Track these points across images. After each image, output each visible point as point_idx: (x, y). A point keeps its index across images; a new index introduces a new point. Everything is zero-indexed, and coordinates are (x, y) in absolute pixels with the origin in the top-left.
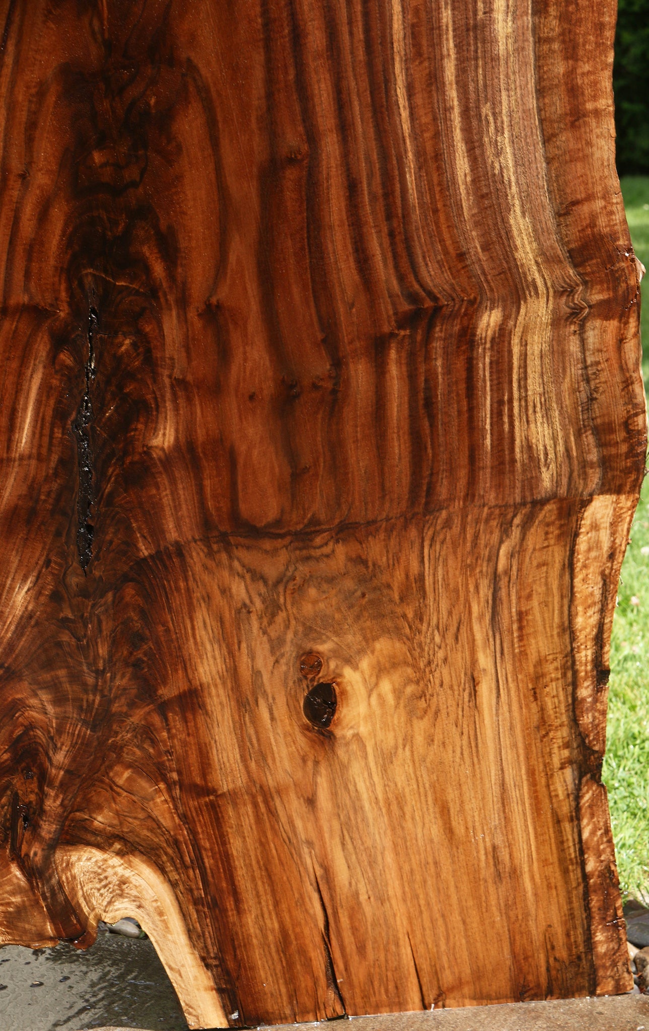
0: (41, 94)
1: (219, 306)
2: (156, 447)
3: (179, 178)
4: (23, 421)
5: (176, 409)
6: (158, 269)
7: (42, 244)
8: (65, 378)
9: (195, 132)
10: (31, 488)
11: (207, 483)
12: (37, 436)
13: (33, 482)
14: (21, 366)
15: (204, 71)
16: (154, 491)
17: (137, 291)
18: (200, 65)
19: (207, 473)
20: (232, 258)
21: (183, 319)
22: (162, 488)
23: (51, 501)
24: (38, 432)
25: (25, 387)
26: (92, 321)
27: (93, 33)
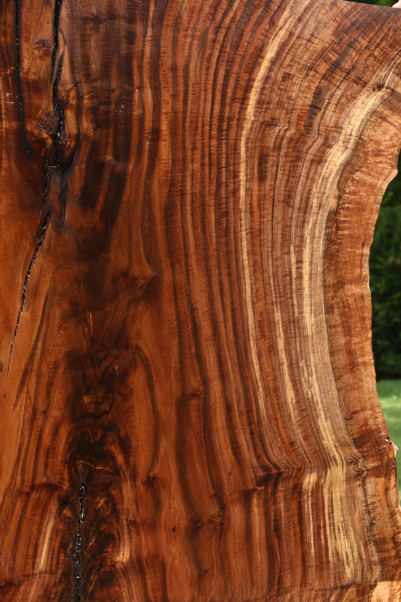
0: (56, 368)
1: (154, 478)
2: (119, 562)
3: (132, 407)
4: (42, 551)
5: (130, 538)
6: (120, 459)
7: (54, 448)
8: (66, 524)
9: (140, 383)
10: (46, 591)
11: (149, 582)
12: (50, 559)
13: (47, 587)
14: (41, 519)
15: (145, 350)
16: (118, 589)
17: (108, 471)
18: (143, 347)
19: (148, 576)
20: (162, 450)
21: (134, 486)
22: (122, 586)
23: (57, 598)
24: (50, 556)
25: (43, 531)
26: (82, 490)
27: (84, 334)
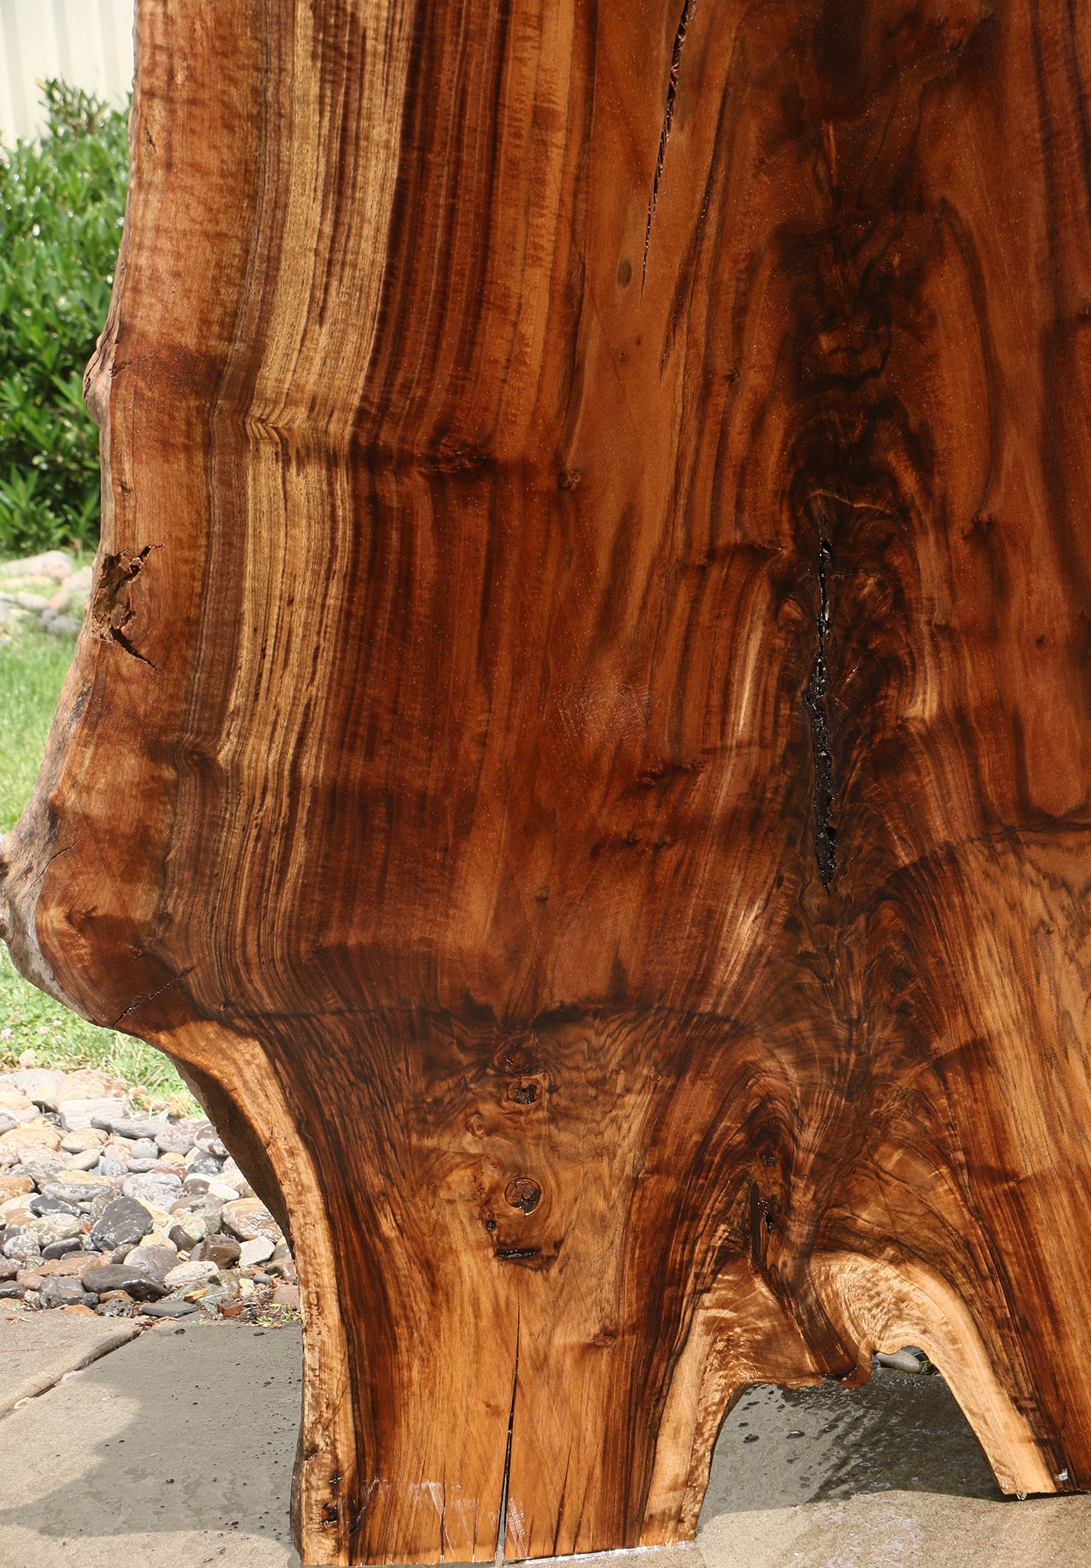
0: (752, 269)
1: (991, 524)
2: (914, 718)
3: (934, 357)
4: (740, 697)
5: (939, 666)
6: (909, 482)
7: (757, 463)
8: (791, 636)
9: (953, 295)
10: (753, 784)
11: (985, 762)
12: (758, 715)
13: (756, 775)
14: (735, 625)
15: (964, 213)
16: (914, 778)
17: (882, 513)
18: (959, 206)
19: (982, 749)
20: (1008, 458)
21: (944, 545)
22: (924, 773)
23: (779, 799)
24: (759, 709)
25: (741, 652)
26: (824, 558)
27: (818, 181)
